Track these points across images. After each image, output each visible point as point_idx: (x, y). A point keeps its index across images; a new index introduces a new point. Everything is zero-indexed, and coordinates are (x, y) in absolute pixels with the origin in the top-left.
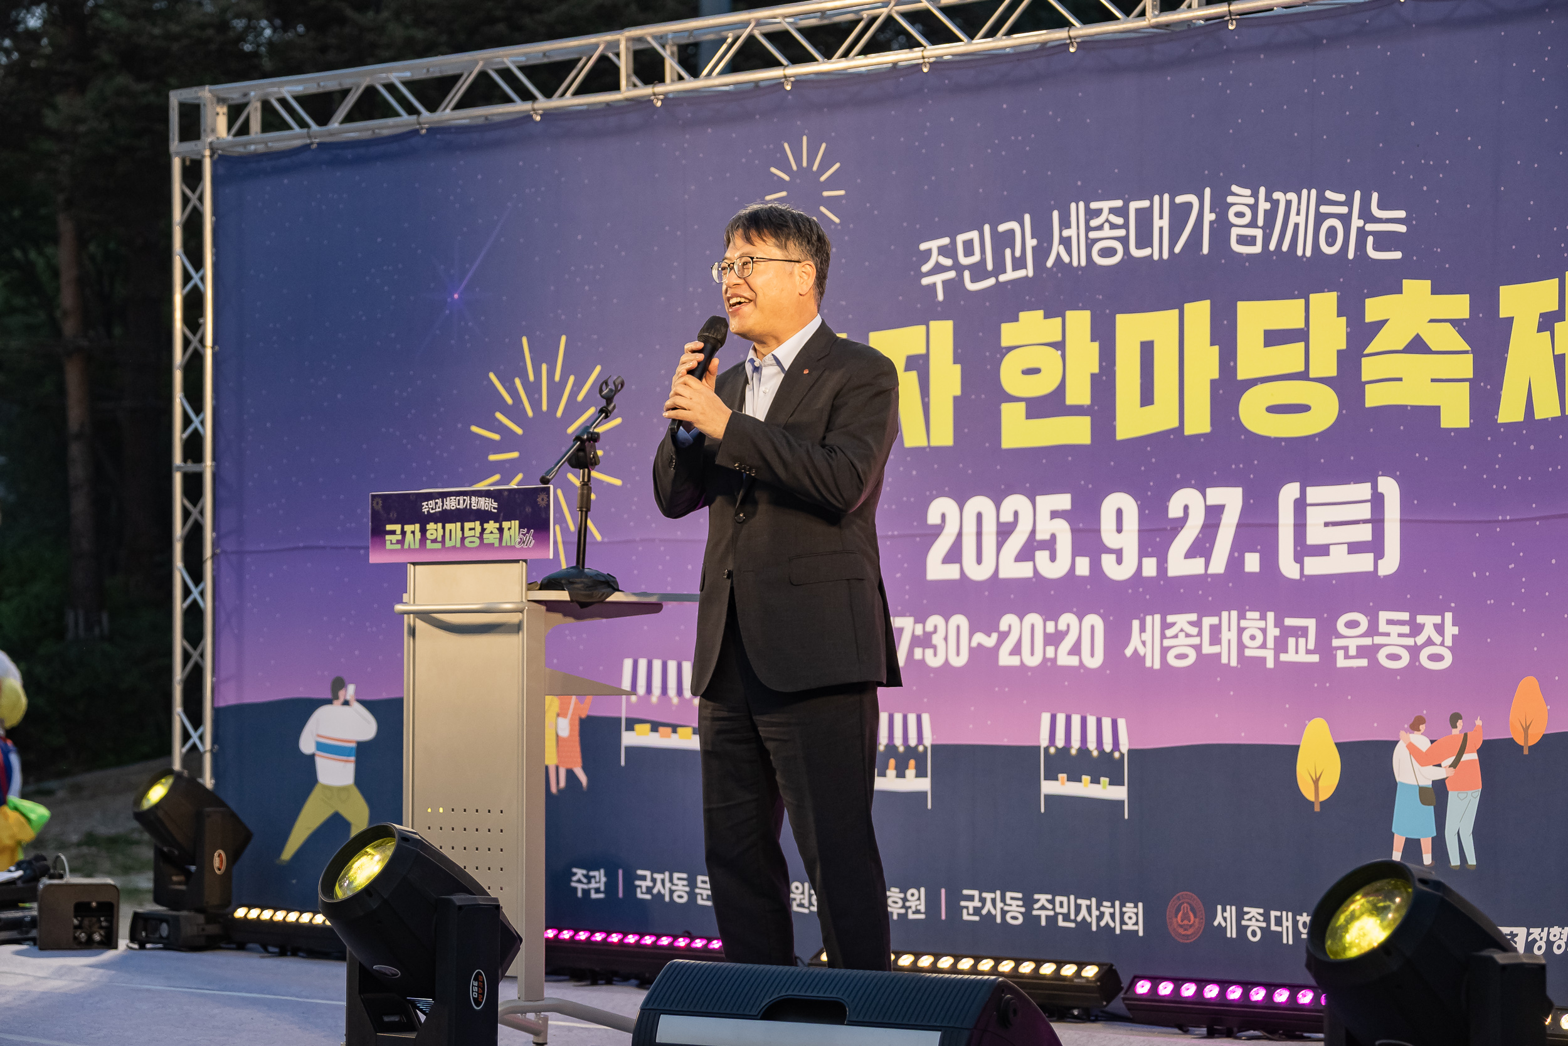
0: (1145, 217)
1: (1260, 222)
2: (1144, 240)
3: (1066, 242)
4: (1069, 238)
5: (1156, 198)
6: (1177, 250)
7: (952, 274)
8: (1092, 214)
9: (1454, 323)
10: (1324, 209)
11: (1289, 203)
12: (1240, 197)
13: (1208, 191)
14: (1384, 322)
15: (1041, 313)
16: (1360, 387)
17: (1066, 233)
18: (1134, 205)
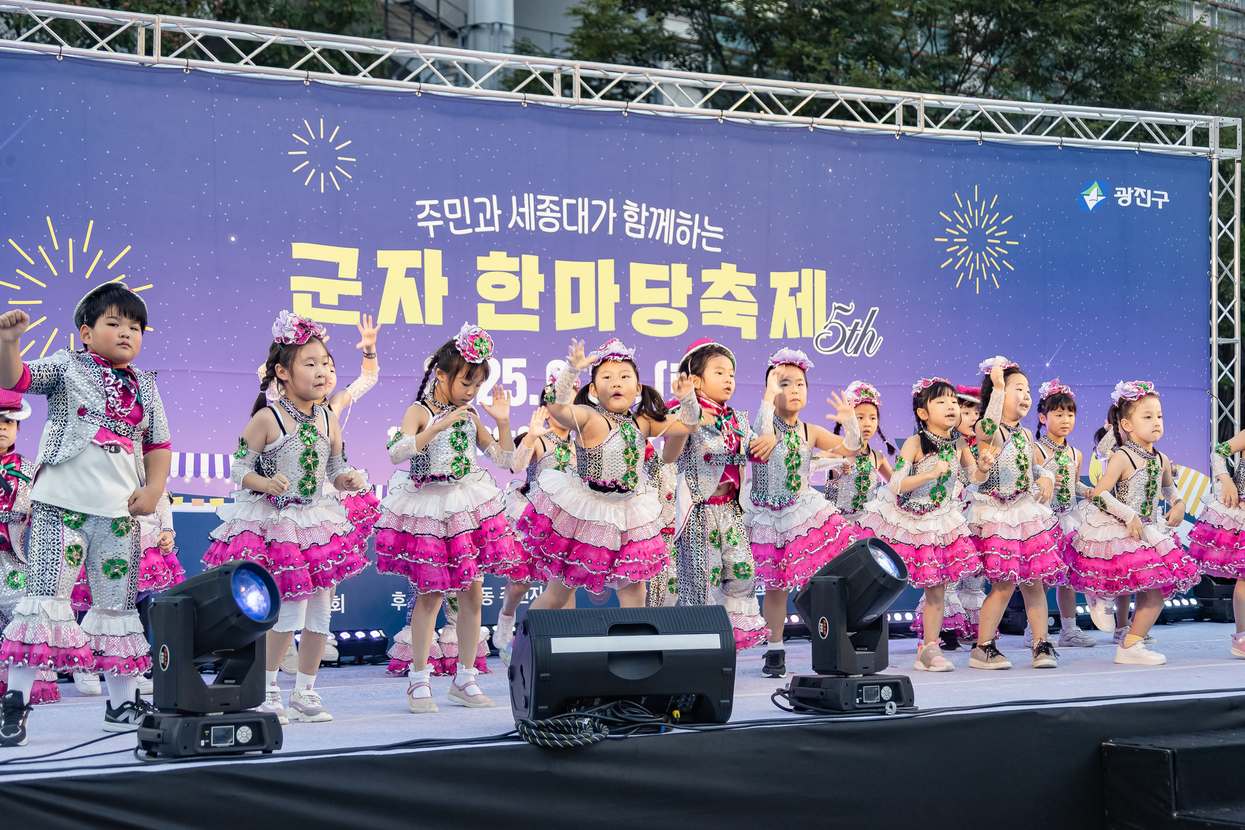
0: (572, 209)
1: (643, 222)
2: (573, 221)
3: (522, 216)
4: (524, 213)
5: (580, 200)
6: (594, 229)
7: (441, 223)
8: (538, 202)
9: (748, 287)
10: (679, 221)
11: (659, 215)
12: (631, 207)
13: (612, 201)
14: (712, 283)
15: (505, 253)
16: (699, 315)
17: (521, 210)
18: (566, 201)
